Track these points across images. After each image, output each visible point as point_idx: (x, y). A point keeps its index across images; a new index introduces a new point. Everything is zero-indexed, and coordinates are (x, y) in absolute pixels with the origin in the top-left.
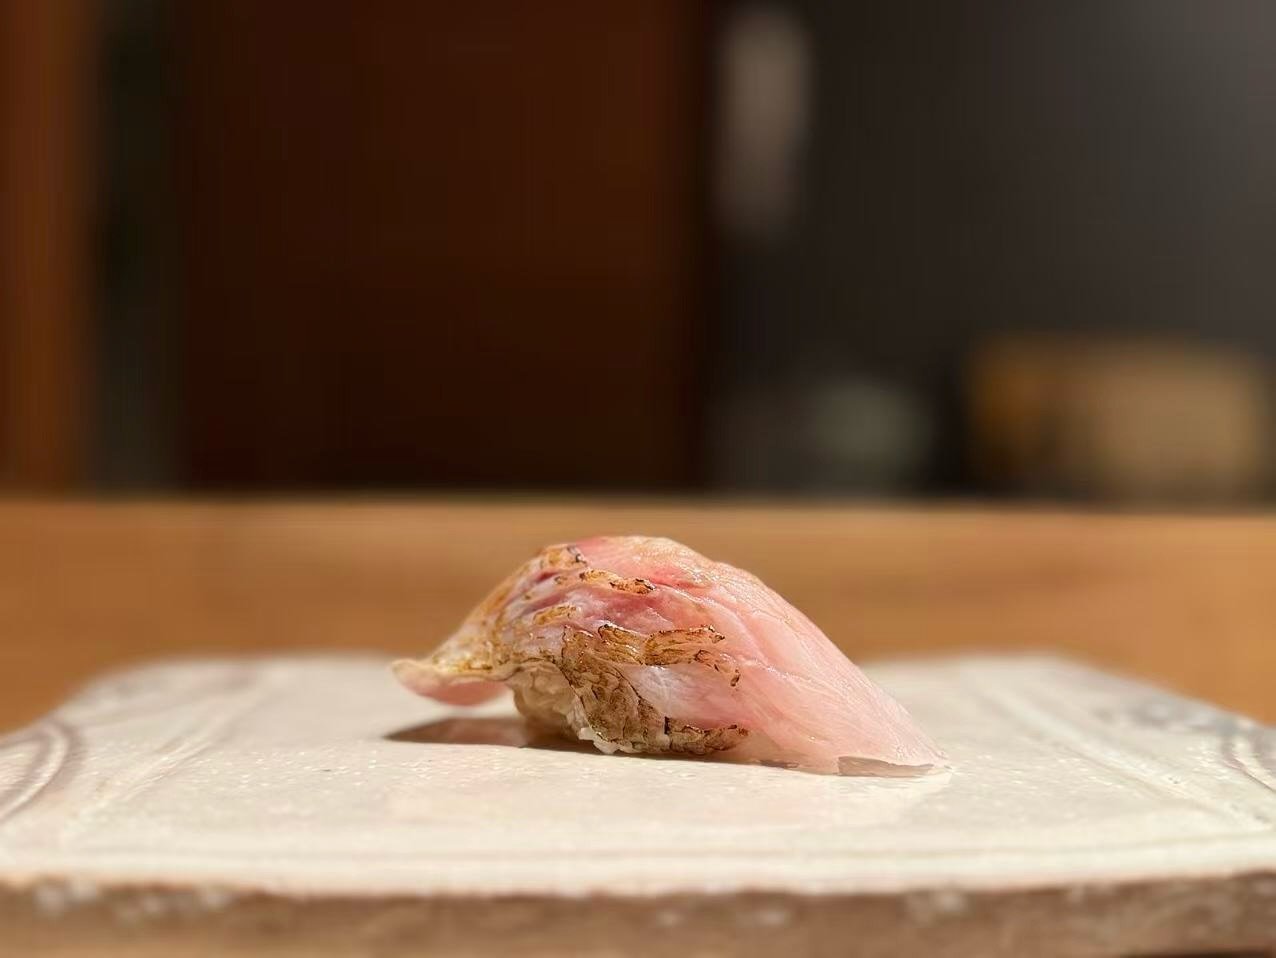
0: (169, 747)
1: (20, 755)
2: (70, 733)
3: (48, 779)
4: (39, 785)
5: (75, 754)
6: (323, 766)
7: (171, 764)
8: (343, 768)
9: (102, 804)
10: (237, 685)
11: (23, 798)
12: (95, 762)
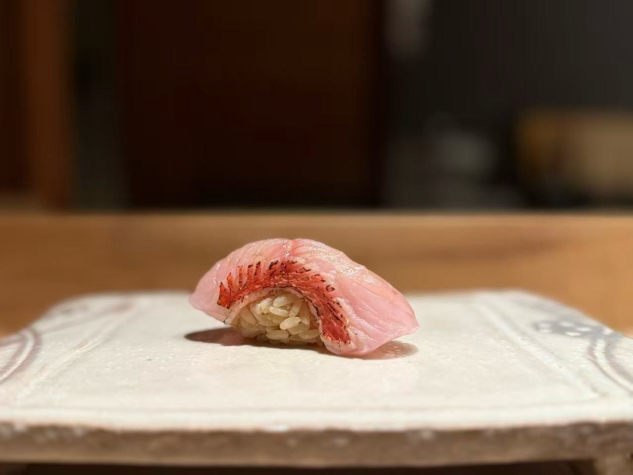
0: (81, 346)
1: (10, 351)
2: (37, 337)
3: (20, 364)
4: (15, 367)
5: (35, 350)
6: (148, 357)
7: (79, 355)
8: (157, 358)
9: (42, 378)
10: (122, 309)
11: (5, 376)
12: (44, 354)
